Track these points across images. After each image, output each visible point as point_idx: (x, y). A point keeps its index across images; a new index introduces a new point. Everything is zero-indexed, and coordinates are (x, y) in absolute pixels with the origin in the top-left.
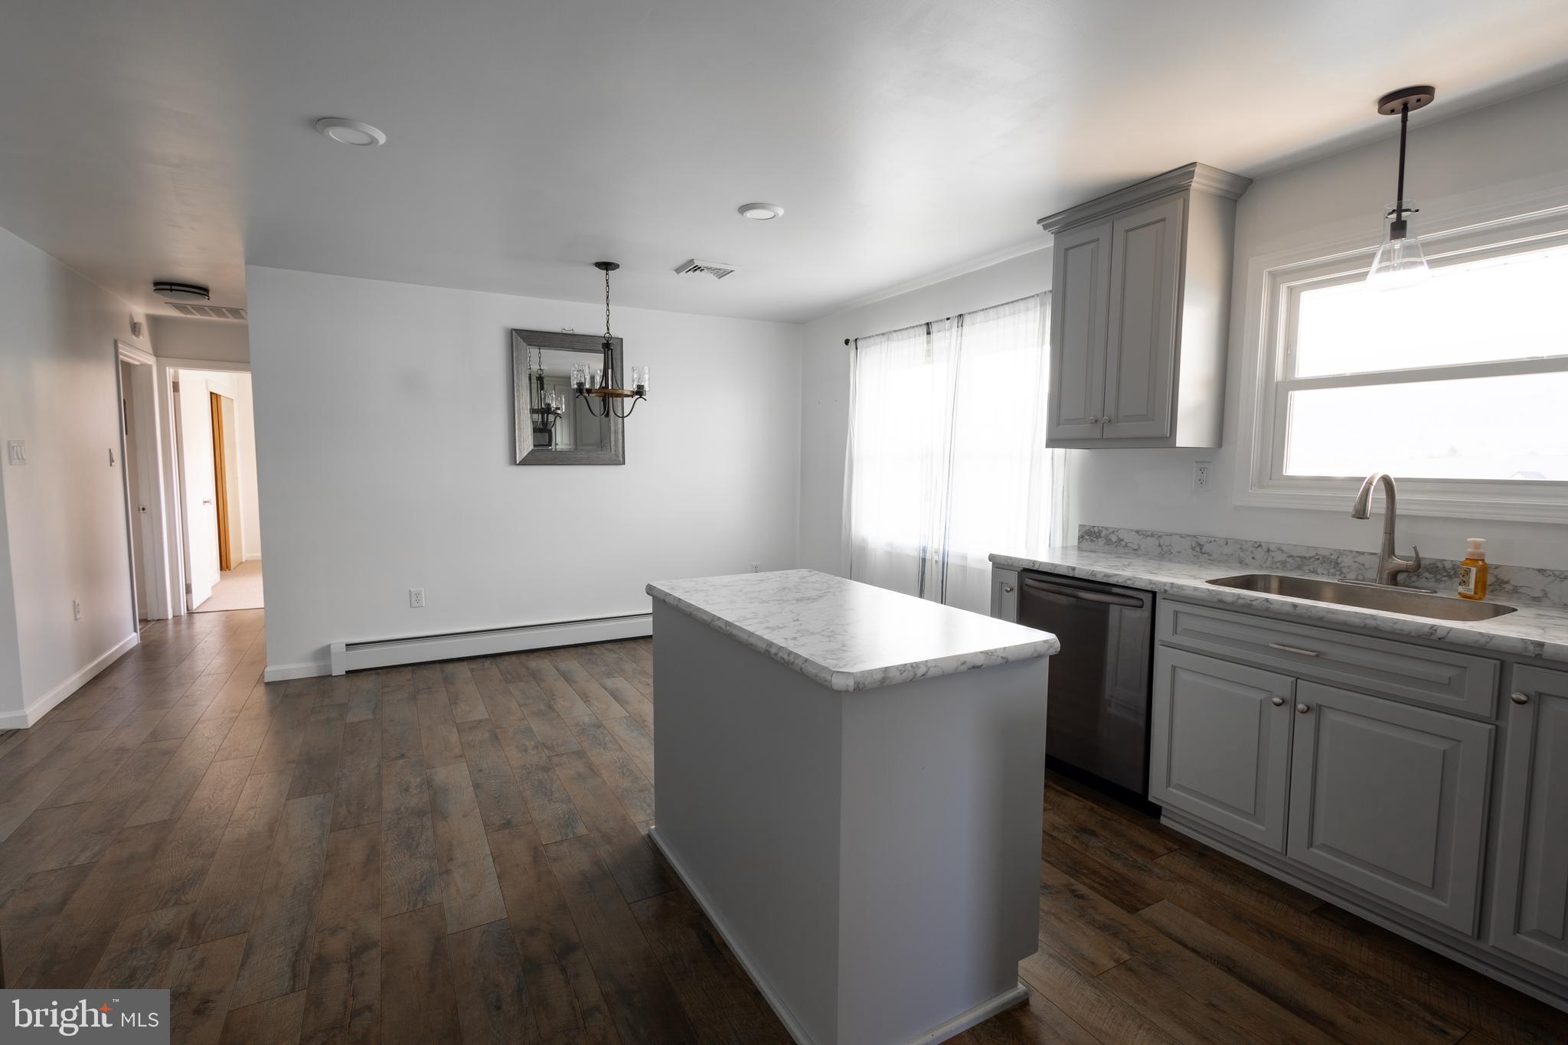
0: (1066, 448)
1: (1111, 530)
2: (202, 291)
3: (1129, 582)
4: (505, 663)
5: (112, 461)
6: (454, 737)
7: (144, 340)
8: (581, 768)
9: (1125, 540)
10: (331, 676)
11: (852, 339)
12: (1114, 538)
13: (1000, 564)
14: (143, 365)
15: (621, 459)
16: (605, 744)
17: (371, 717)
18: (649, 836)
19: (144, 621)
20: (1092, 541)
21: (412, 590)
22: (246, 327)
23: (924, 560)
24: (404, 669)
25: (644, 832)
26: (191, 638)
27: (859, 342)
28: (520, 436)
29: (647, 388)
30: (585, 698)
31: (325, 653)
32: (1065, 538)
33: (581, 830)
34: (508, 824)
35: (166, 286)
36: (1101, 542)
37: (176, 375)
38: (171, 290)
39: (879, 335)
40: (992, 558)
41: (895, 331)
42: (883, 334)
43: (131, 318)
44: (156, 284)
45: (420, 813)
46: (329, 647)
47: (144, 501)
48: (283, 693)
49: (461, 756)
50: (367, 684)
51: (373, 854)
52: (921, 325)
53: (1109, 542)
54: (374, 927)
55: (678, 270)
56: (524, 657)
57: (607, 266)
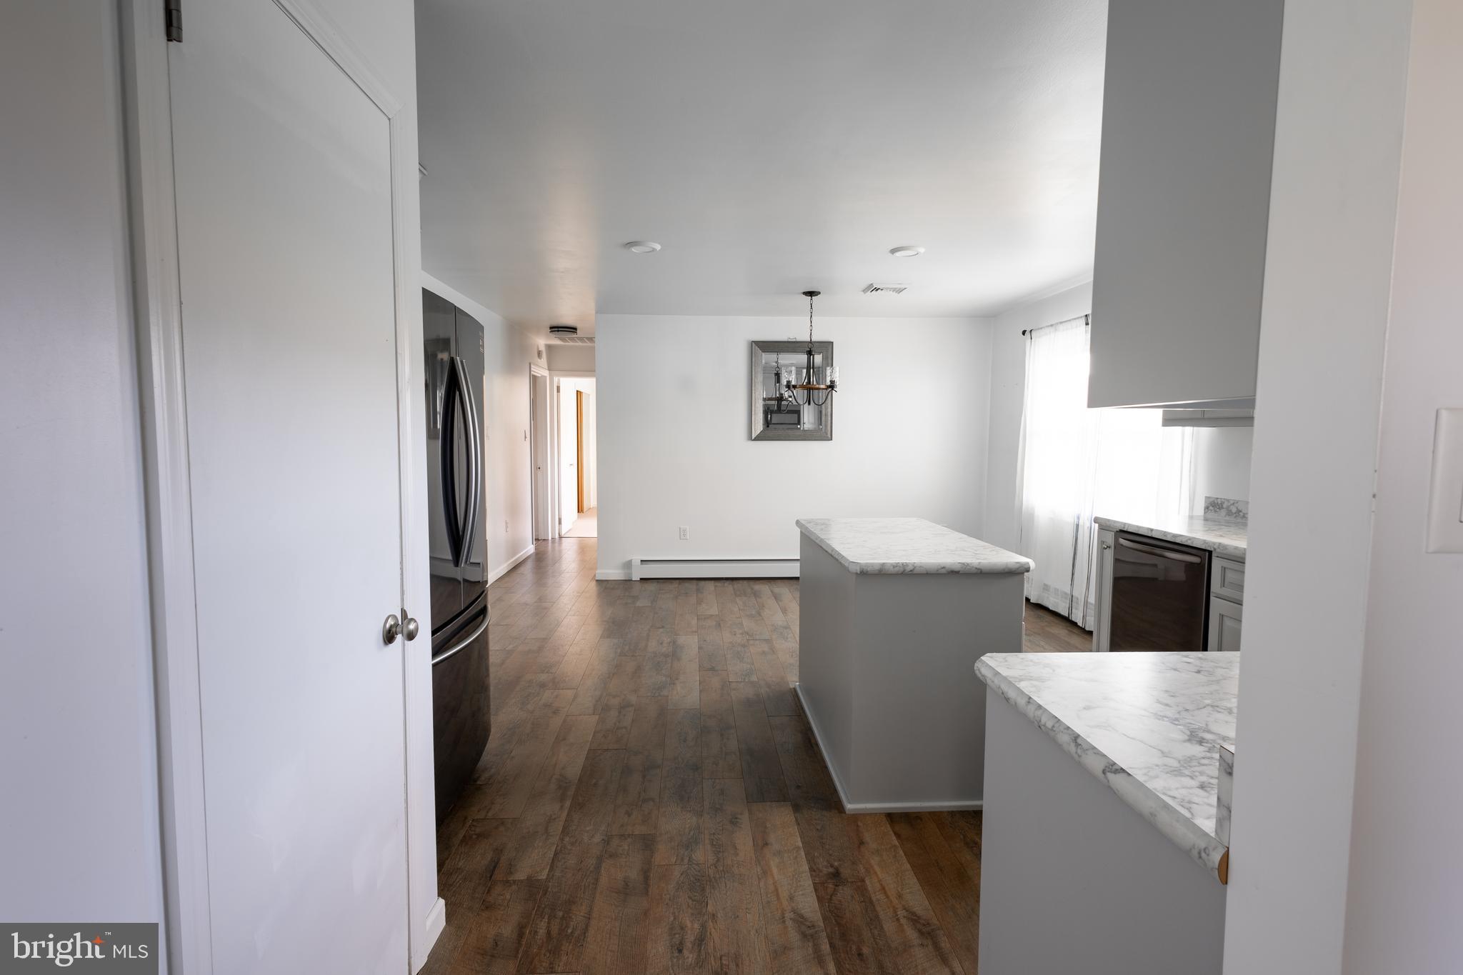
0: (1193, 426)
1: (1232, 502)
2: (573, 329)
3: (1189, 541)
4: (738, 585)
5: (526, 437)
6: (694, 622)
7: (543, 361)
8: (766, 648)
9: (1243, 511)
10: (631, 580)
11: (1028, 330)
12: (1234, 510)
13: (1104, 525)
14: (542, 376)
15: (829, 436)
16: (787, 638)
17: (650, 605)
18: (795, 689)
19: (537, 540)
20: (1215, 511)
21: (682, 527)
22: (594, 348)
23: (1078, 525)
24: (673, 581)
25: (792, 686)
26: (560, 551)
27: (1033, 332)
28: (755, 419)
29: (837, 383)
30: (784, 611)
31: (628, 565)
32: (1192, 508)
33: (754, 678)
34: (713, 669)
35: (556, 329)
36: (1223, 512)
37: (559, 382)
38: (558, 331)
39: (1048, 326)
40: (1096, 520)
41: (1061, 323)
42: (1052, 325)
43: (538, 348)
44: (551, 328)
45: (666, 656)
46: (631, 561)
47: (540, 464)
48: (605, 586)
49: (695, 632)
50: (652, 587)
51: (639, 669)
52: (1081, 317)
53: (1229, 513)
54: (633, 699)
55: (865, 291)
56: (752, 583)
57: (811, 294)
